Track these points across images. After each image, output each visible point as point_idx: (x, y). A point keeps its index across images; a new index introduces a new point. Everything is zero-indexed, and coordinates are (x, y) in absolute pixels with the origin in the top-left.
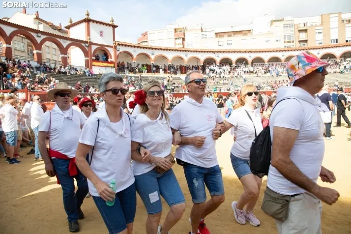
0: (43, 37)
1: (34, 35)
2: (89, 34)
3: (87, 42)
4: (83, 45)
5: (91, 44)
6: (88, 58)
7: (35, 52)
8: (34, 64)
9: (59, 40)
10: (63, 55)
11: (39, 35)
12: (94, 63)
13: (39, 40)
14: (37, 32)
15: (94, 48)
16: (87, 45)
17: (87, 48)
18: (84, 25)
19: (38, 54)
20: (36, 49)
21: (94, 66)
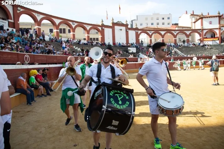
0: (177, 32)
1: (173, 32)
2: (202, 25)
3: (201, 30)
4: (199, 31)
5: (203, 30)
6: (201, 38)
7: (174, 39)
8: (173, 44)
9: (185, 31)
10: (187, 38)
11: (175, 31)
12: (205, 40)
13: (175, 34)
14: (174, 30)
15: (205, 31)
16: (200, 31)
17: (200, 32)
18: (200, 20)
19: (175, 39)
20: (174, 38)
21: (205, 41)
